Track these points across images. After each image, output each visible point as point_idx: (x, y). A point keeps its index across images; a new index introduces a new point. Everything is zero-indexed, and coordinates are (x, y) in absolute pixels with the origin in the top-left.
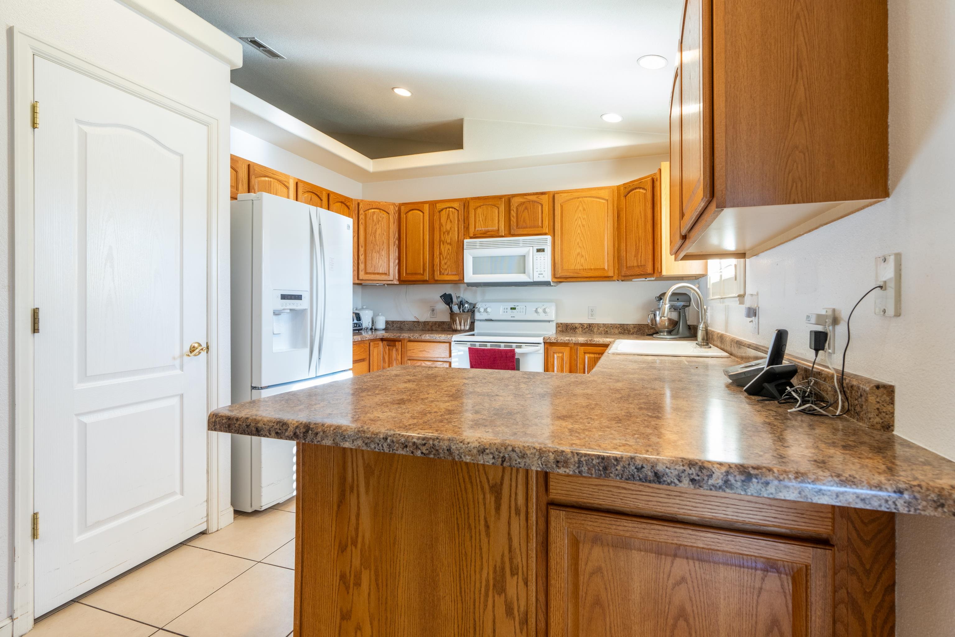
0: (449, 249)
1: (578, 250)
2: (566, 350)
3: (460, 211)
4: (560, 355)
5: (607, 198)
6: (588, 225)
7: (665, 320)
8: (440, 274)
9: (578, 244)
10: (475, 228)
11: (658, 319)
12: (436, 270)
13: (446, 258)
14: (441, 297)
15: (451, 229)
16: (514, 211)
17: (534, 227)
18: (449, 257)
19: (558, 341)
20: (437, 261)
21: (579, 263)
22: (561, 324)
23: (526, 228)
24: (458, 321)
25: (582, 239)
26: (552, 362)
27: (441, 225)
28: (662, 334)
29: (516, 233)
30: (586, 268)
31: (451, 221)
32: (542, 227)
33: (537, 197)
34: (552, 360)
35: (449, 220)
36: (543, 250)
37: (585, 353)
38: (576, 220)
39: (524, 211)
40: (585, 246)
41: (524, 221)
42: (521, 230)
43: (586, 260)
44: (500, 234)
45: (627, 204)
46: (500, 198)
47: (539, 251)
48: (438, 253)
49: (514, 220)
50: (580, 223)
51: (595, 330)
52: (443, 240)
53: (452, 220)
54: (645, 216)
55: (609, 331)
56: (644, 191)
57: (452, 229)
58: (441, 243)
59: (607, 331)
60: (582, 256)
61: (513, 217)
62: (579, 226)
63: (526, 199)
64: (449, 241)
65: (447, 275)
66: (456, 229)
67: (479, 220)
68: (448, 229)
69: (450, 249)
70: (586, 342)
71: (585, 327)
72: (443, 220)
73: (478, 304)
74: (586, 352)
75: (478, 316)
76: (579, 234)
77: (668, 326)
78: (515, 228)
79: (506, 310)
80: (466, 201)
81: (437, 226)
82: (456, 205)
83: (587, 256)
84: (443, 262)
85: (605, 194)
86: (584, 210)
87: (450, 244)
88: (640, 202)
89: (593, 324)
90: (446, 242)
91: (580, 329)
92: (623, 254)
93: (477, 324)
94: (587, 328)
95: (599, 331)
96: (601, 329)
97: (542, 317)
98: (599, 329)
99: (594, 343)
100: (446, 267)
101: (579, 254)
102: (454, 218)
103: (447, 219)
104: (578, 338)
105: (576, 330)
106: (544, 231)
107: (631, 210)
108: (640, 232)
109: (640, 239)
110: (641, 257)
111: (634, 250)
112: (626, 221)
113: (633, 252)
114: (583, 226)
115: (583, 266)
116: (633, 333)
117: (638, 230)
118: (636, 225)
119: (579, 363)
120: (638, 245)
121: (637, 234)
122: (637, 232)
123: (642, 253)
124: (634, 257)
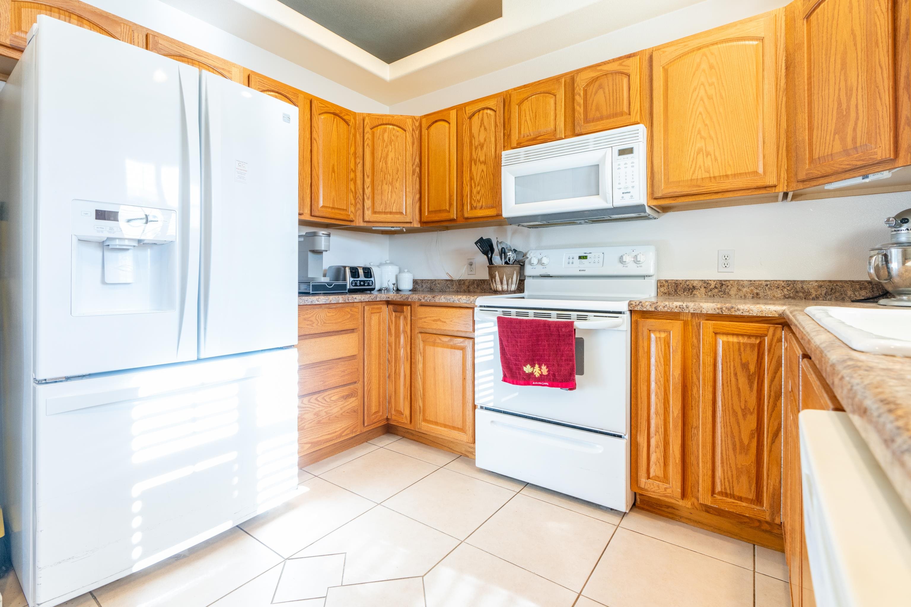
0: (483, 171)
1: (700, 144)
2: (676, 327)
3: (497, 112)
4: (663, 335)
5: (762, 36)
8: (471, 209)
9: (699, 132)
10: (520, 132)
11: (895, 265)
12: (466, 203)
13: (478, 185)
14: (476, 243)
15: (485, 140)
16: (580, 95)
17: (615, 115)
18: (482, 182)
19: (659, 309)
20: (467, 189)
21: (700, 167)
22: (667, 281)
23: (601, 118)
24: (497, 278)
25: (708, 122)
26: (646, 349)
27: (472, 136)
28: (904, 297)
29: (583, 131)
30: (717, 174)
31: (485, 129)
32: (630, 114)
33: (621, 64)
34: (646, 344)
35: (483, 128)
36: (630, 151)
37: (716, 334)
38: (695, 89)
39: (596, 92)
40: (713, 136)
41: (598, 109)
42: (592, 124)
43: (716, 160)
44: (558, 137)
46: (557, 79)
47: (622, 152)
48: (468, 179)
49: (580, 109)
50: (702, 92)
51: (733, 292)
52: (475, 158)
53: (487, 127)
55: (761, 294)
57: (487, 140)
58: (473, 162)
59: (757, 294)
60: (708, 154)
61: (579, 105)
62: (702, 99)
63: (601, 70)
64: (482, 159)
65: (481, 208)
66: (493, 139)
67: (526, 121)
68: (482, 140)
69: (485, 170)
70: (718, 311)
71: (712, 286)
72: (475, 130)
73: (529, 252)
74: (718, 331)
75: (528, 270)
76: (700, 113)
78: (582, 122)
79: (571, 261)
80: (507, 95)
81: (466, 140)
82: (491, 104)
83: (717, 154)
84: (475, 191)
86: (711, 67)
87: (485, 163)
89: (729, 281)
90: (479, 160)
91: (703, 290)
93: (528, 282)
94: (716, 287)
95: (741, 294)
96: (744, 290)
97: (632, 269)
98: (739, 290)
99: (738, 313)
100: (478, 198)
101: (700, 151)
102: (490, 124)
103: (481, 126)
104: (701, 304)
105: (695, 292)
106: (633, 120)
107: (825, 39)
108: (852, 75)
109: (851, 90)
110: (855, 130)
111: (834, 121)
112: (809, 68)
113: (832, 127)
114: (710, 98)
115: (708, 172)
116: (817, 298)
117: (845, 74)
118: (839, 66)
119: (703, 353)
120: (844, 106)
121: (843, 83)
122: (842, 78)
123: (857, 119)
124: (835, 134)
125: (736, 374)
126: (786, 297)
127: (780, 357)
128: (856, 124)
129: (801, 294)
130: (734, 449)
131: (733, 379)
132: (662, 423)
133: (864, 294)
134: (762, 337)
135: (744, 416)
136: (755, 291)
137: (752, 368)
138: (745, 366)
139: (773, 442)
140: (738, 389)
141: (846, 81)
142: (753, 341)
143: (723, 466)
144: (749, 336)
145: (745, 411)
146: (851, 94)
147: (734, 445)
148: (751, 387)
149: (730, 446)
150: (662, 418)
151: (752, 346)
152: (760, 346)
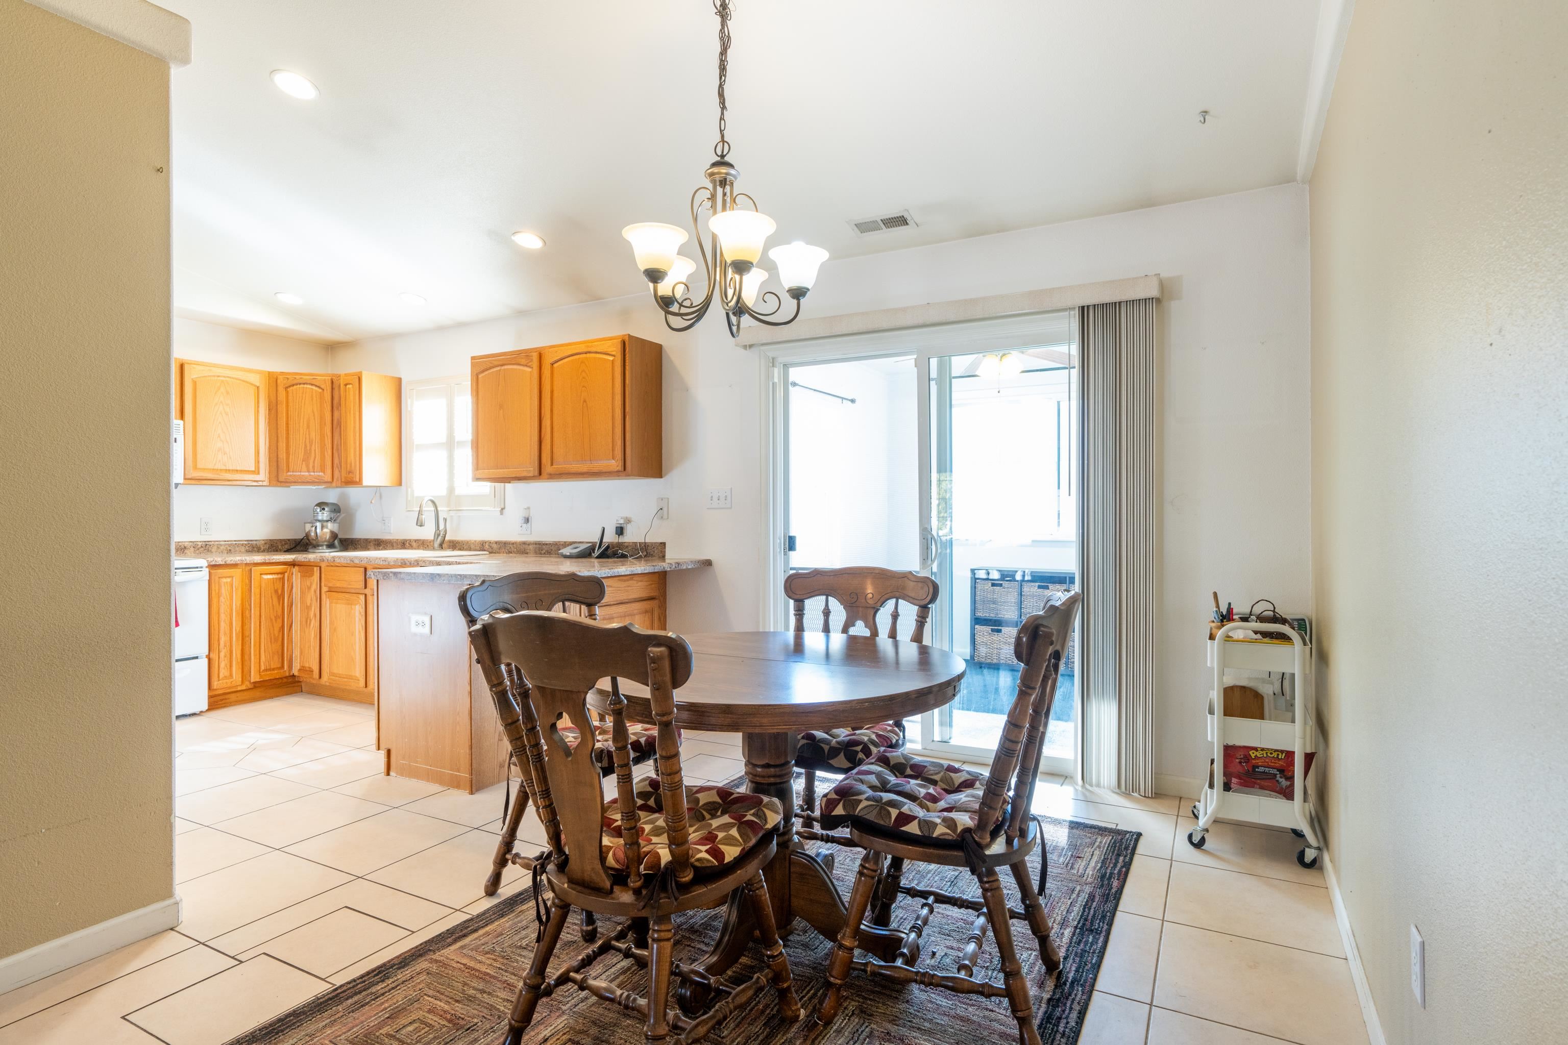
1: (220, 445)
2: (237, 572)
4: (229, 580)
5: (258, 384)
6: (233, 414)
7: (327, 533)
9: (219, 436)
11: (319, 530)
21: (220, 461)
25: (225, 431)
26: (217, 591)
28: (320, 548)
34: (217, 588)
37: (261, 574)
38: (216, 405)
43: (230, 458)
45: (290, 398)
51: (214, 550)
54: (322, 418)
55: (233, 550)
56: (320, 390)
59: (230, 550)
60: (225, 453)
71: (199, 546)
74: (263, 572)
76: (220, 423)
77: (329, 539)
83: (231, 455)
85: (256, 380)
86: (228, 393)
88: (312, 400)
91: (192, 549)
92: (282, 455)
94: (202, 547)
96: (222, 548)
98: (219, 548)
101: (219, 450)
105: (186, 551)
107: (297, 407)
108: (313, 434)
109: (312, 441)
110: (314, 462)
111: (303, 453)
112: (287, 418)
113: (301, 456)
114: (227, 414)
115: (225, 466)
116: (264, 551)
117: (309, 431)
118: (305, 425)
119: (254, 587)
120: (308, 448)
121: (307, 436)
122: (307, 433)
123: (315, 457)
124: (303, 461)
125: (272, 597)
126: (248, 551)
127: (293, 583)
128: (315, 459)
129: (255, 549)
130: (271, 642)
131: (270, 600)
132: (229, 639)
133: (287, 547)
134: (283, 573)
135: (276, 620)
136: (229, 548)
137: (280, 592)
138: (276, 591)
139: (290, 630)
140: (273, 605)
141: (309, 434)
142: (280, 576)
143: (265, 655)
144: (278, 574)
145: (276, 618)
146: (312, 443)
147: (271, 639)
148: (279, 603)
149: (269, 640)
150: (229, 636)
151: (280, 578)
152: (283, 578)
